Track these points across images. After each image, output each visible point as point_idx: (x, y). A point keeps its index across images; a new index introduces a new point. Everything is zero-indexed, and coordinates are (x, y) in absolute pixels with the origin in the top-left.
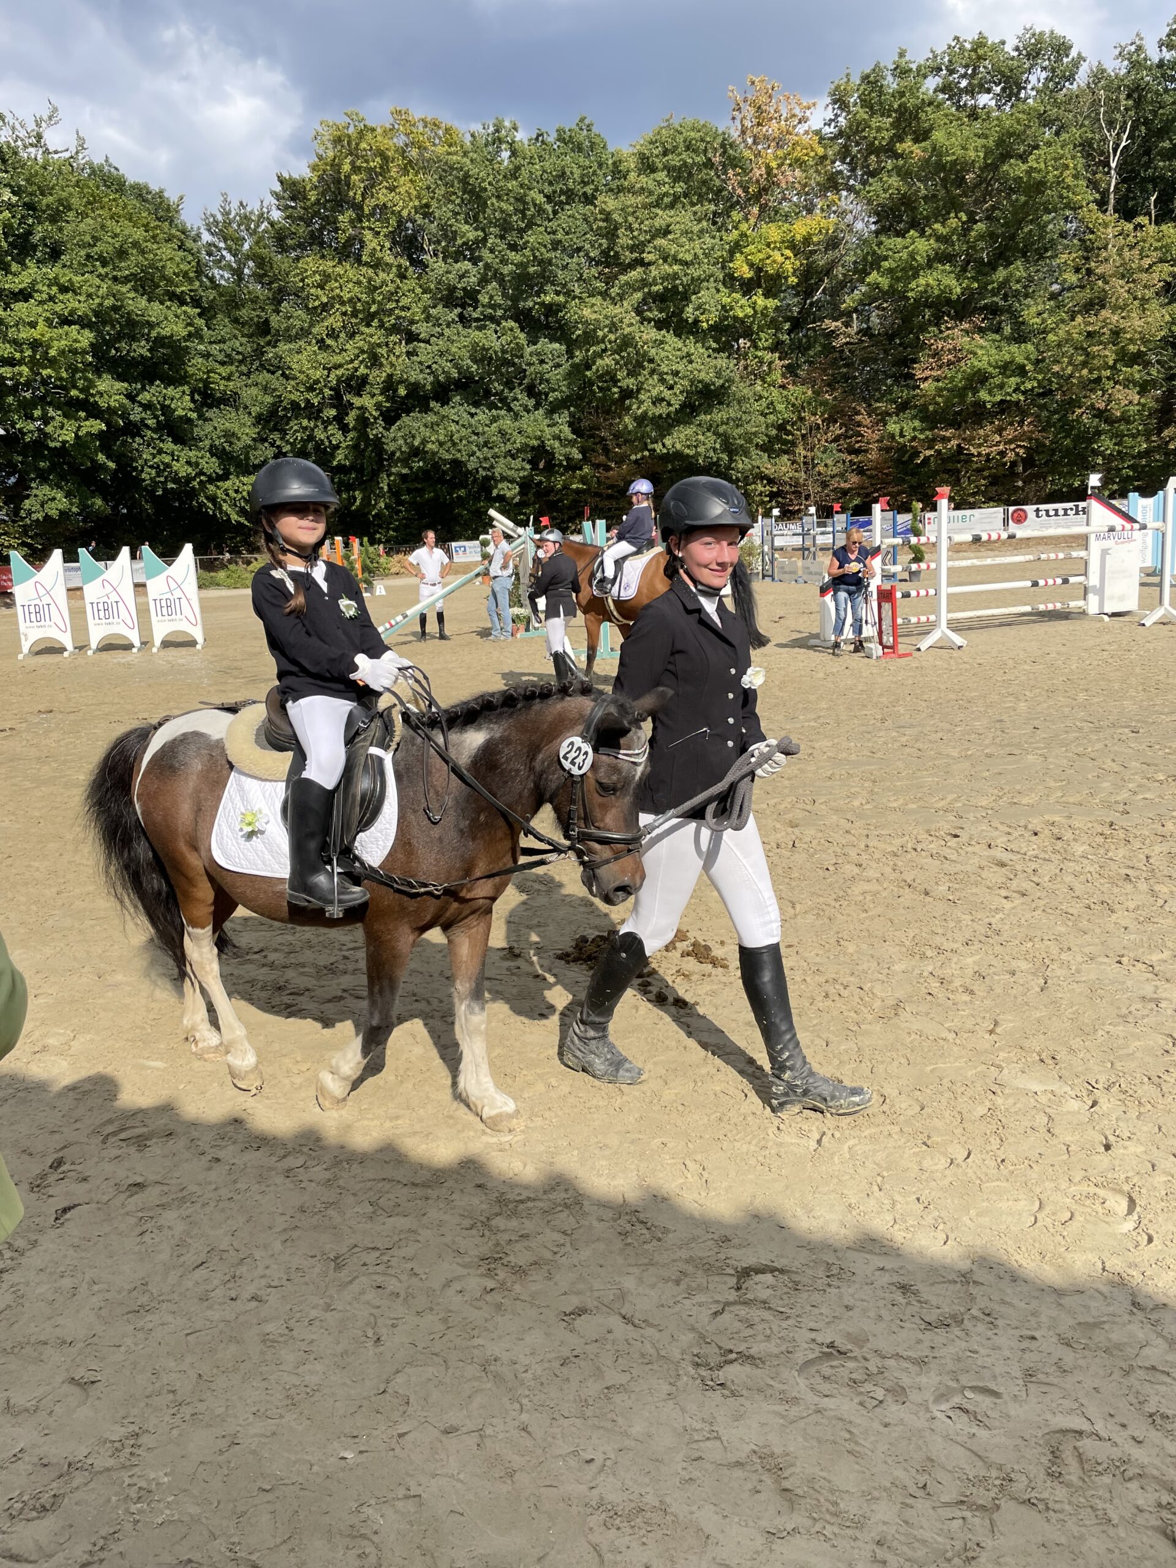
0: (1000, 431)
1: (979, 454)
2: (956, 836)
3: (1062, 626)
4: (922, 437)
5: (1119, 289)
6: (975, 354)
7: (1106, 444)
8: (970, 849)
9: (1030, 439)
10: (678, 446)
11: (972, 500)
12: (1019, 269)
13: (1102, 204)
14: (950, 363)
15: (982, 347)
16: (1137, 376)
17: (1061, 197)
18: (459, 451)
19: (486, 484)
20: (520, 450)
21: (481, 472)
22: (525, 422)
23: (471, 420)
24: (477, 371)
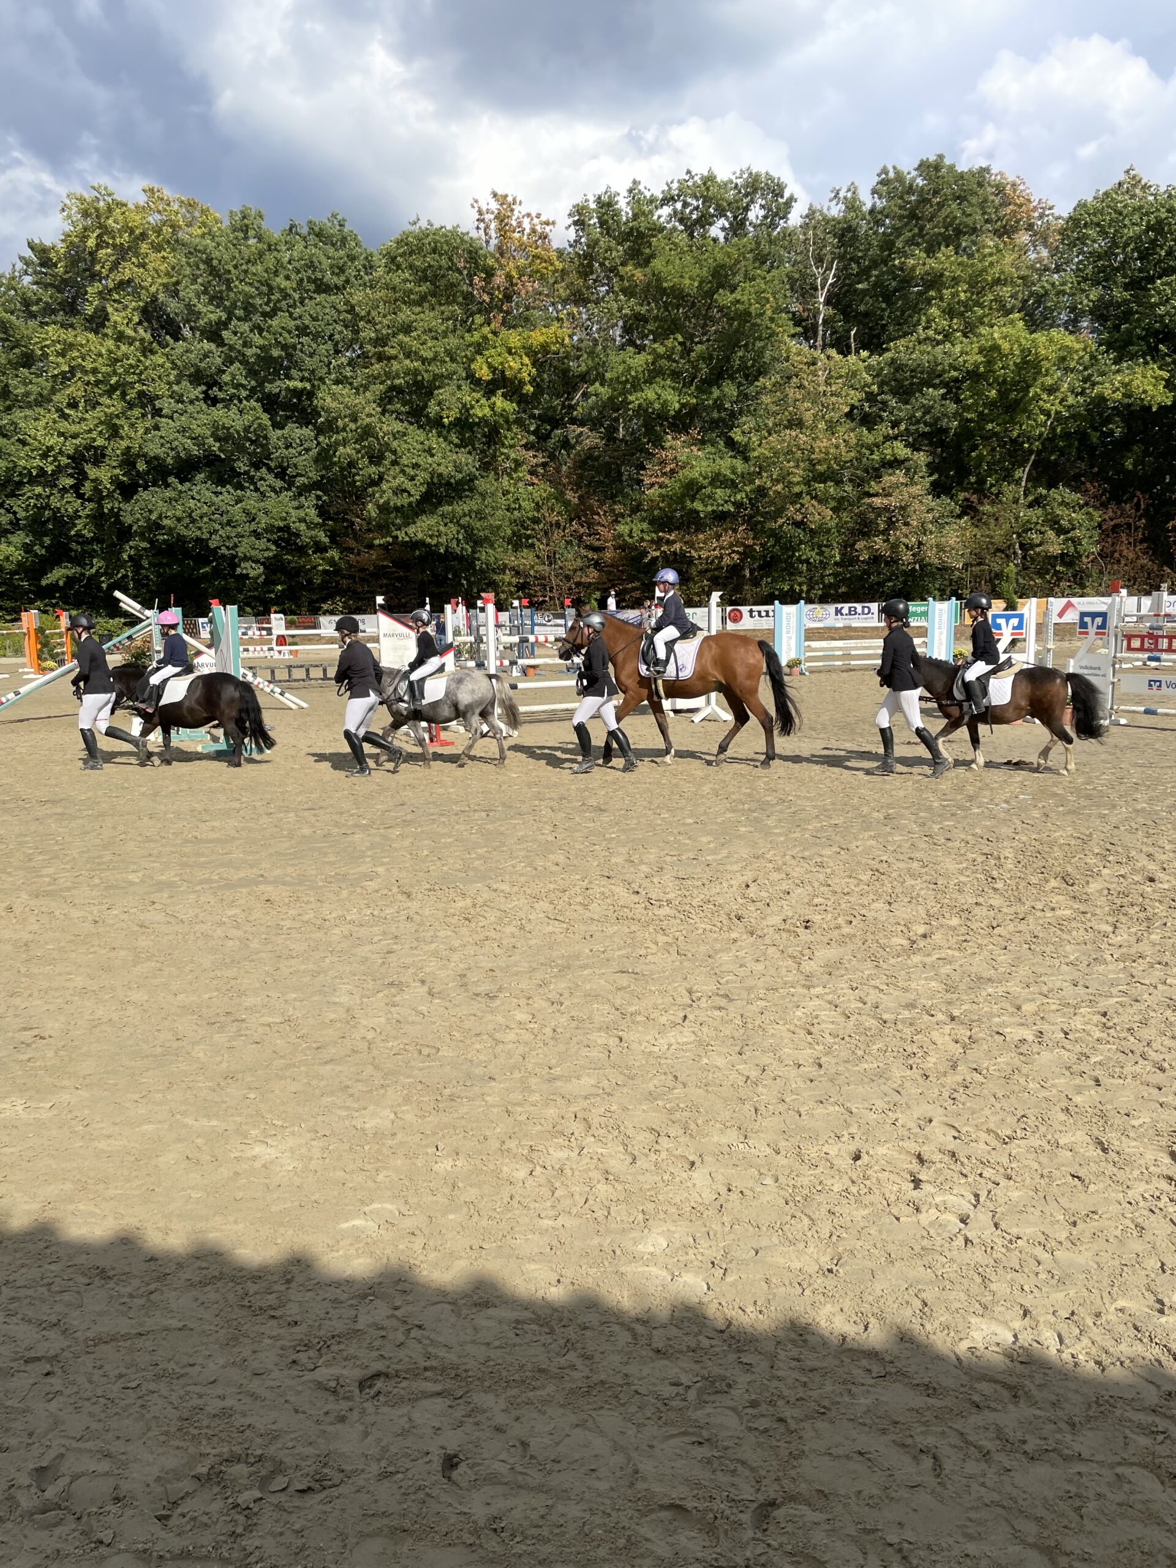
0: (717, 537)
4: (649, 538)
6: (691, 465)
10: (420, 536)
12: (730, 389)
14: (671, 472)
15: (698, 459)
16: (833, 492)
17: (766, 326)
18: (200, 528)
19: (233, 562)
20: (266, 530)
21: (224, 551)
22: (271, 503)
23: (215, 498)
24: (220, 449)
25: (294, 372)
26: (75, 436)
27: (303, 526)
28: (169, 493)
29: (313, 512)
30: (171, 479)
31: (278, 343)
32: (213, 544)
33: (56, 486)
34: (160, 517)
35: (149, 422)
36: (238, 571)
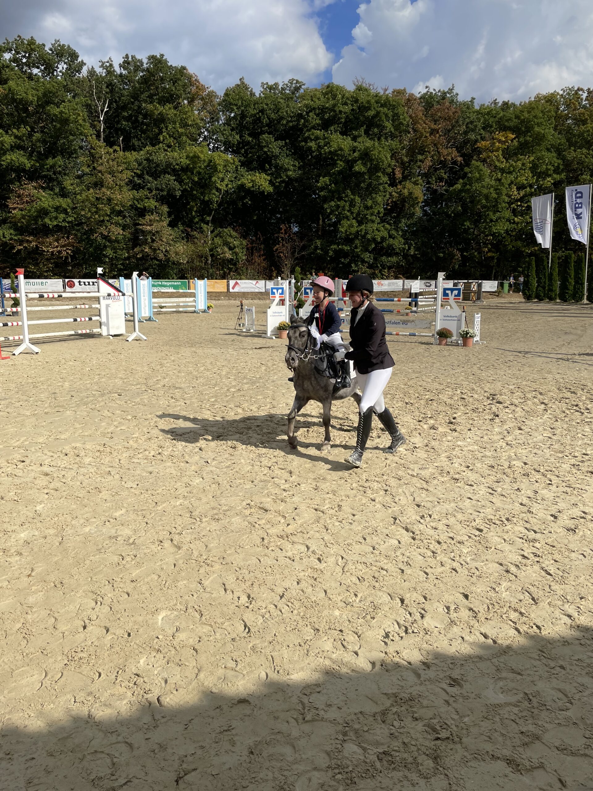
0: (57, 240)
1: (48, 251)
2: (23, 462)
3: (90, 341)
4: (16, 238)
5: (109, 179)
6: (41, 200)
7: (109, 252)
8: (30, 468)
9: (73, 246)
11: (46, 274)
12: (59, 160)
13: (98, 136)
14: (27, 202)
15: (44, 197)
16: (120, 222)
17: (77, 129)
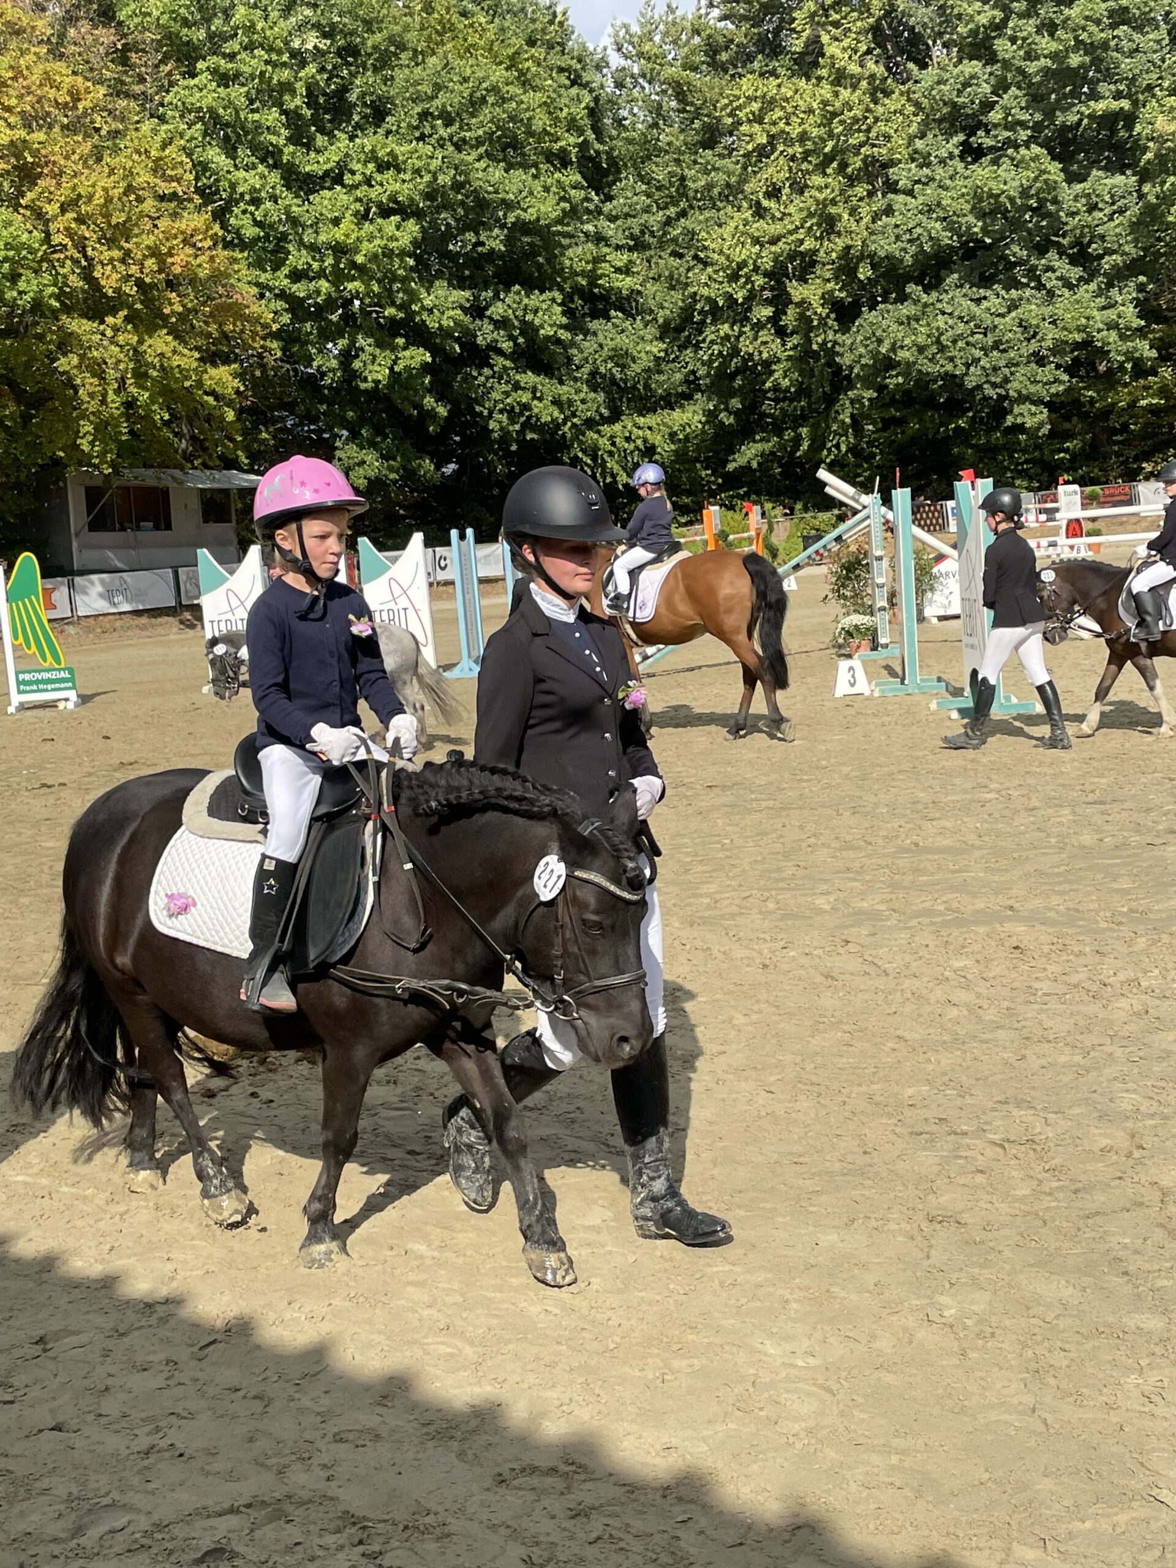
18: (952, 359)
19: (1000, 408)
20: (1055, 350)
21: (989, 391)
22: (1064, 305)
23: (976, 310)
24: (984, 230)
25: (1104, 88)
26: (774, 241)
27: (1113, 336)
28: (906, 309)
29: (1130, 311)
30: (911, 288)
31: (1079, 42)
32: (970, 382)
33: (747, 319)
34: (893, 348)
35: (879, 203)
36: (1009, 420)
